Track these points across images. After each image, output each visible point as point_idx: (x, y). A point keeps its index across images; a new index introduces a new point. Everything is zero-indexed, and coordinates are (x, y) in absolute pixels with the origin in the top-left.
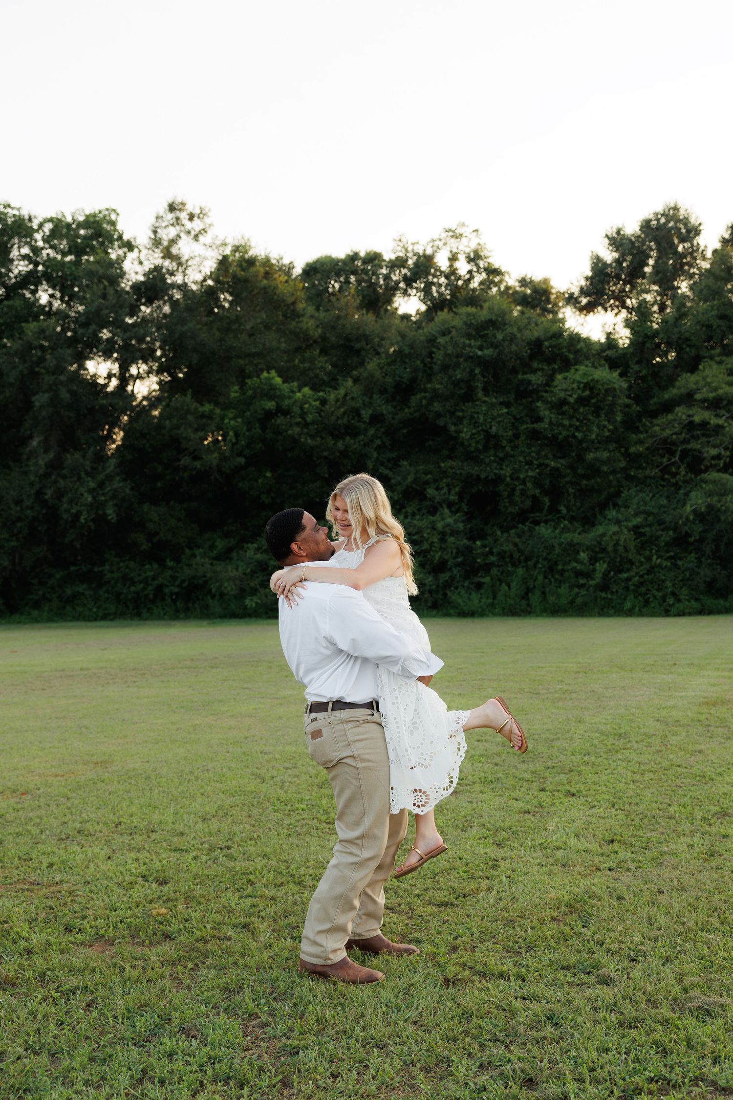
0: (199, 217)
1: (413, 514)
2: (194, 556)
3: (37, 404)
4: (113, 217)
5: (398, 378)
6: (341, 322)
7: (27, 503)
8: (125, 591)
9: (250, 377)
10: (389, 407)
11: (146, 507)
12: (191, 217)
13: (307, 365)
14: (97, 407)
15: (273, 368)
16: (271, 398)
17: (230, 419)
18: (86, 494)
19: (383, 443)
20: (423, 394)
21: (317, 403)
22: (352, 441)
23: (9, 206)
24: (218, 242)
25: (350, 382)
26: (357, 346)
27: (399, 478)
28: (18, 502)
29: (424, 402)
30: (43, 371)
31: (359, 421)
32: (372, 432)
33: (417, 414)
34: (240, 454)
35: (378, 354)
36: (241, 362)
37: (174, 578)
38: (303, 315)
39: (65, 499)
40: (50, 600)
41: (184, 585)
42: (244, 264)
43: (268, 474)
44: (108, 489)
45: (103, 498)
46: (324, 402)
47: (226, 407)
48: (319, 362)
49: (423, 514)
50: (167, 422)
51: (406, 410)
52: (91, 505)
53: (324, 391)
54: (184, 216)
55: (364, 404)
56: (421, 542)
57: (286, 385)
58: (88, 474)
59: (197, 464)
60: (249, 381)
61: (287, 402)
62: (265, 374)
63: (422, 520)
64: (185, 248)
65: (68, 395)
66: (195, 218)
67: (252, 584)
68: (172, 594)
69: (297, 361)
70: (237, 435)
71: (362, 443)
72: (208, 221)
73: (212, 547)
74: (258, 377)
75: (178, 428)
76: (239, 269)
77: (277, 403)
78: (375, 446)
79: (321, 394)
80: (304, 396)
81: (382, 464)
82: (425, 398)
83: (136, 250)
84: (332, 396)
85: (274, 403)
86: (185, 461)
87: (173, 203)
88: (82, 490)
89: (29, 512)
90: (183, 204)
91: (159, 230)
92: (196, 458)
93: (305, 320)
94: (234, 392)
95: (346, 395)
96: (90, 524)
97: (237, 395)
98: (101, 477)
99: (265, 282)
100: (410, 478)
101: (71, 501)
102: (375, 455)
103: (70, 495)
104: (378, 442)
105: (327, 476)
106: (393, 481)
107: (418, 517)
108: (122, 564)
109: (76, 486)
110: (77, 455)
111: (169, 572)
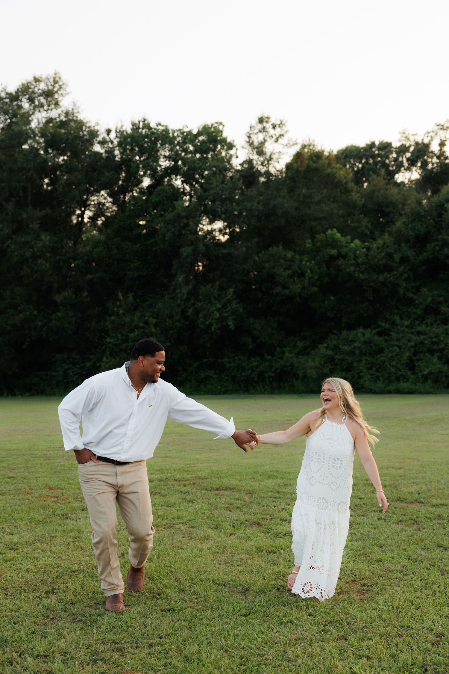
0: (279, 127)
1: (432, 324)
2: (284, 353)
3: (185, 254)
4: (221, 128)
5: (417, 232)
6: (376, 194)
7: (177, 317)
8: (239, 375)
9: (318, 233)
10: (412, 252)
11: (251, 320)
12: (274, 127)
13: (356, 224)
14: (220, 255)
15: (334, 227)
16: (333, 247)
17: (306, 262)
18: (215, 312)
19: (409, 276)
20: (437, 243)
21: (365, 250)
22: (389, 275)
23: (160, 124)
24: (292, 143)
25: (386, 236)
26: (387, 210)
27: (421, 300)
28: (171, 317)
29: (437, 248)
30: (188, 232)
31: (393, 262)
32: (402, 268)
33: (431, 256)
34: (314, 285)
35: (401, 215)
36: (313, 223)
37: (271, 367)
38: (352, 191)
39: (201, 315)
40: (190, 381)
41: (278, 371)
42: (315, 159)
43: (332, 298)
44: (229, 308)
45: (226, 315)
46: (369, 249)
47: (302, 253)
48: (364, 222)
49: (438, 324)
50: (266, 265)
51: (425, 254)
52: (219, 319)
53: (368, 242)
54: (268, 126)
55: (395, 250)
56: (439, 343)
57: (343, 238)
58: (215, 299)
59: (287, 292)
60: (318, 236)
61: (344, 250)
62: (329, 232)
63: (439, 328)
64: (269, 148)
65: (204, 248)
66: (277, 128)
67: (325, 371)
68: (269, 377)
69: (349, 222)
70: (312, 272)
71: (396, 276)
72: (285, 128)
73: (295, 346)
74: (324, 233)
75: (273, 268)
76: (311, 162)
77: (338, 250)
78: (403, 278)
79: (366, 244)
80: (356, 245)
81: (408, 290)
82: (437, 245)
83: (234, 148)
84: (375, 246)
85: (336, 251)
86: (278, 289)
87: (262, 117)
88: (212, 309)
89: (178, 323)
90: (268, 118)
91: (252, 136)
92: (285, 287)
93: (353, 194)
94: (309, 244)
95: (384, 244)
96: (218, 331)
97: (310, 245)
98: (224, 300)
99: (329, 170)
100: (429, 300)
101: (205, 317)
102: (404, 284)
103: (204, 312)
104: (406, 275)
105: (372, 299)
106: (417, 302)
107: (435, 326)
108: (236, 358)
109: (208, 307)
110: (209, 287)
111: (267, 363)
